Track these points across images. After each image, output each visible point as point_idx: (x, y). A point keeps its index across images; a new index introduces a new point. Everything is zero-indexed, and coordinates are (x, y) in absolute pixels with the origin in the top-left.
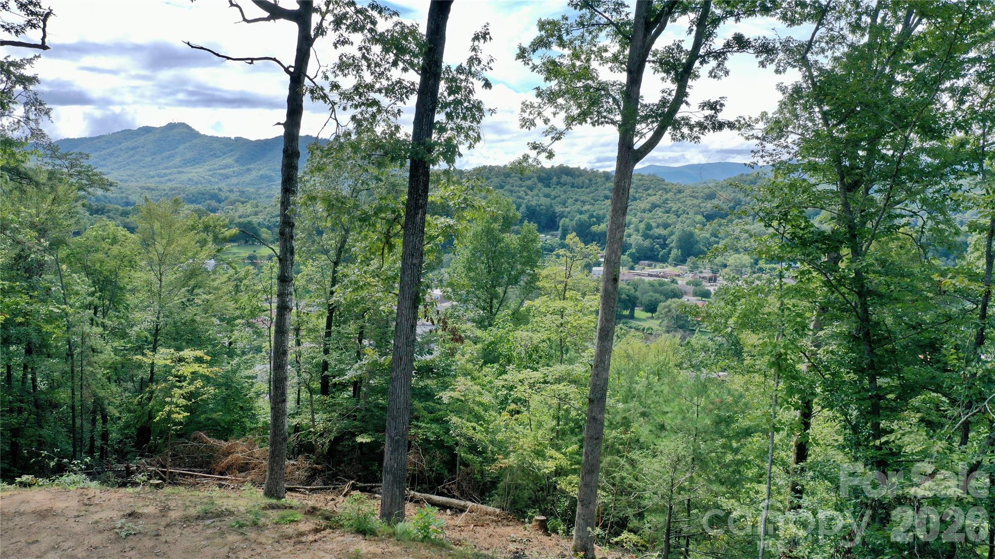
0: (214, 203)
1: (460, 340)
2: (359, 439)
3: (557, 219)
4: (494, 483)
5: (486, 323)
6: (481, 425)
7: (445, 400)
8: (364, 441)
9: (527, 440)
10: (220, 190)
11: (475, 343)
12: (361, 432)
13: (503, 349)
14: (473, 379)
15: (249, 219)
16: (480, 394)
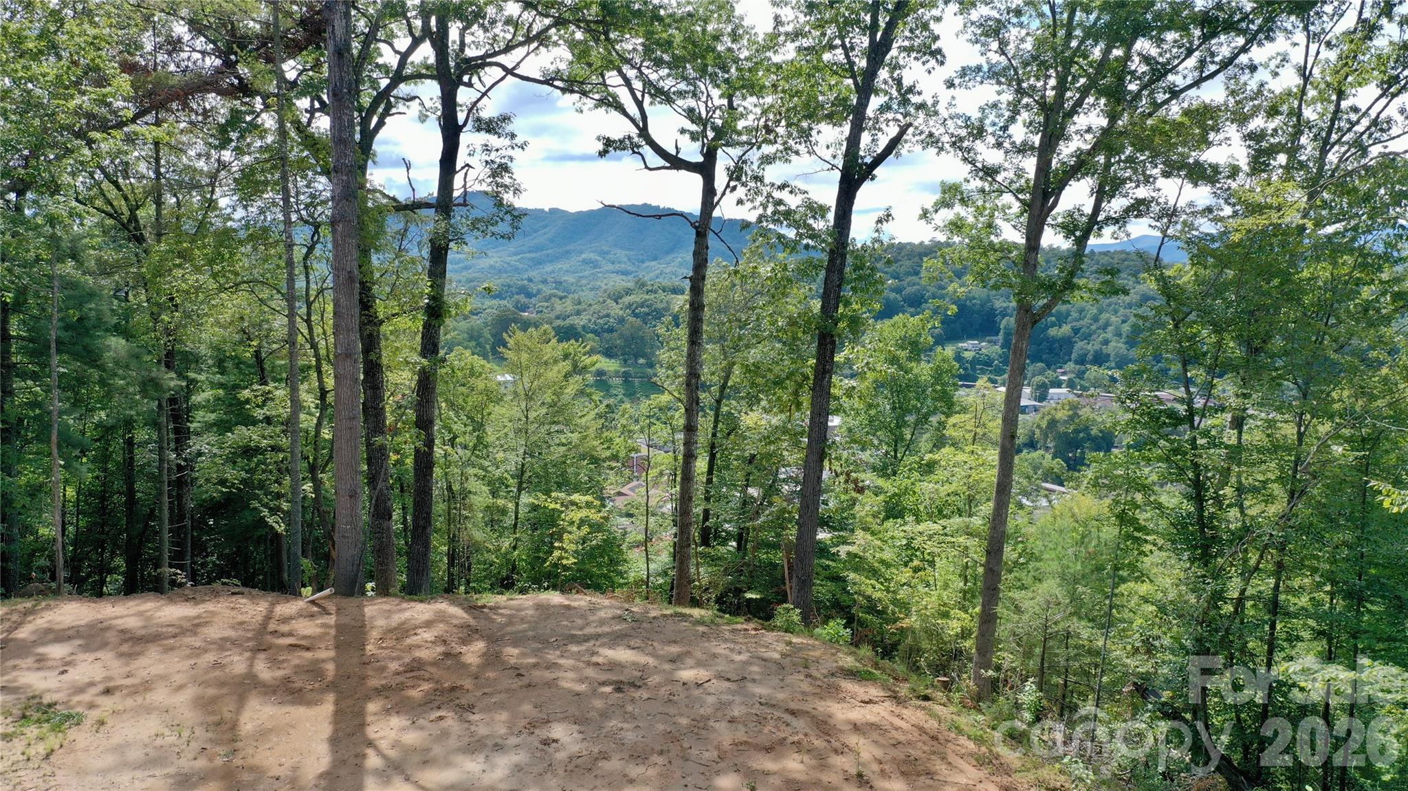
0: (522, 299)
1: (861, 490)
2: (749, 595)
3: (998, 319)
4: (894, 646)
5: (889, 471)
6: (882, 584)
7: (843, 556)
8: (754, 596)
9: (930, 600)
10: (530, 280)
11: (876, 495)
12: (749, 589)
13: (908, 501)
14: (873, 534)
15: (568, 322)
16: (882, 550)
